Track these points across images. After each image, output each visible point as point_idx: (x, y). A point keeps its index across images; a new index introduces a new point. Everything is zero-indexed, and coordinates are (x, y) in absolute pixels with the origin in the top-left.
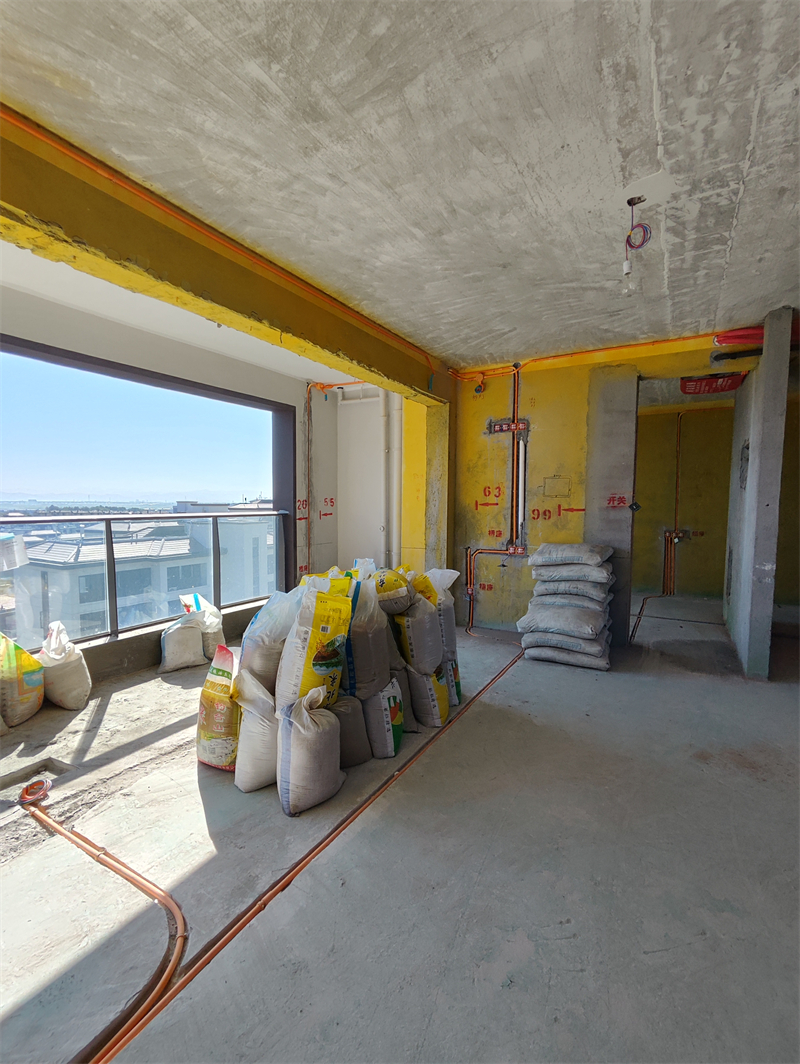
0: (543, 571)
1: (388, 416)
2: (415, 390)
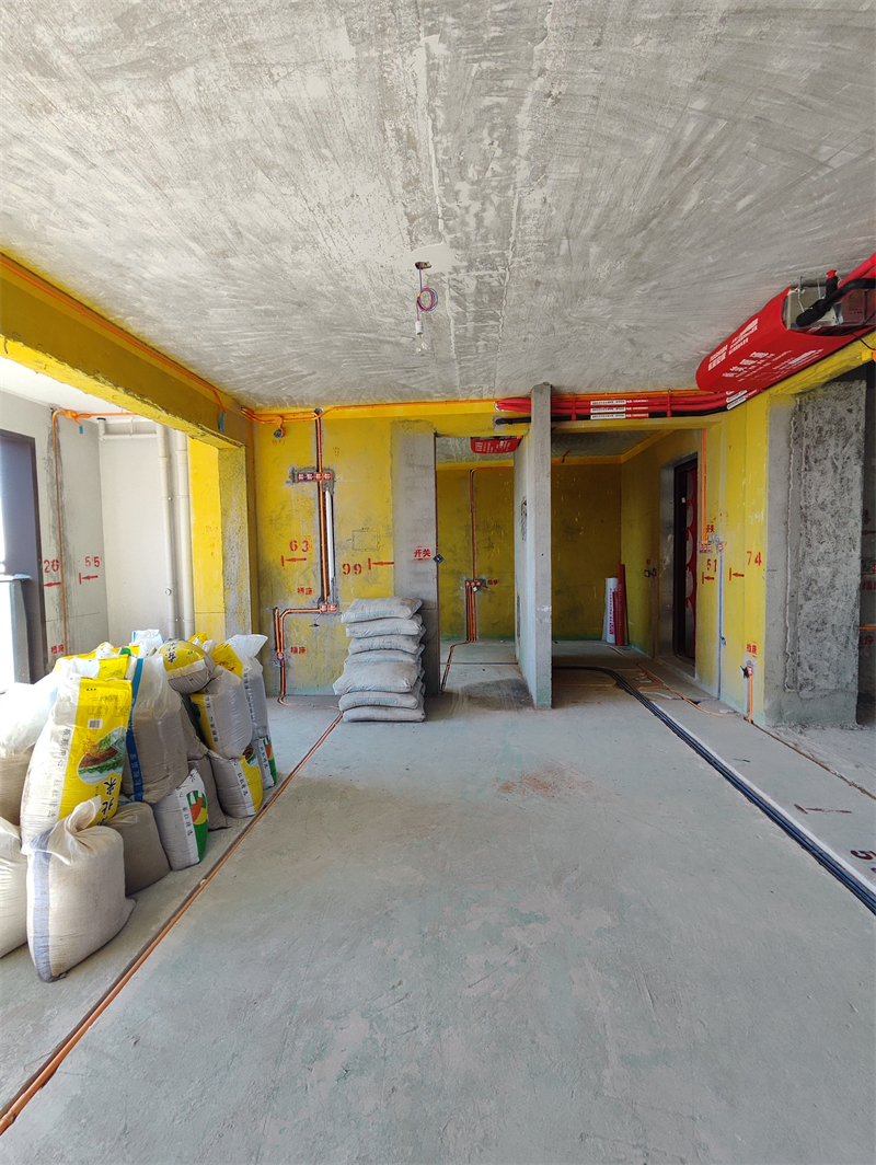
0: (357, 628)
1: (169, 456)
2: (202, 429)
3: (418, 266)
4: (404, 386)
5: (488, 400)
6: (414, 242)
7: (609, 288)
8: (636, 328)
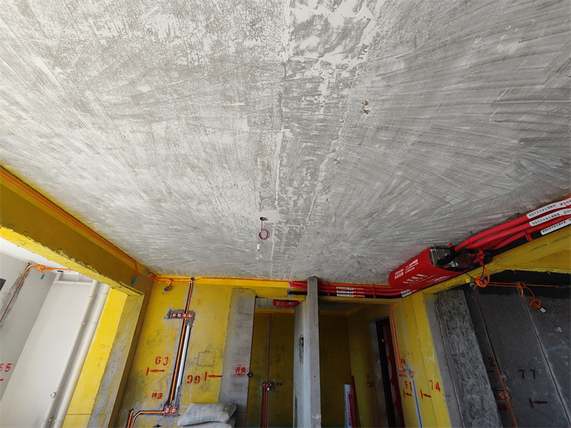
1: (95, 297)
2: (121, 284)
3: (261, 219)
4: (243, 271)
5: (285, 281)
6: (261, 209)
7: (351, 239)
8: (361, 257)
